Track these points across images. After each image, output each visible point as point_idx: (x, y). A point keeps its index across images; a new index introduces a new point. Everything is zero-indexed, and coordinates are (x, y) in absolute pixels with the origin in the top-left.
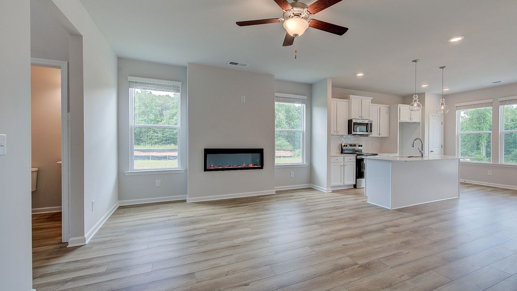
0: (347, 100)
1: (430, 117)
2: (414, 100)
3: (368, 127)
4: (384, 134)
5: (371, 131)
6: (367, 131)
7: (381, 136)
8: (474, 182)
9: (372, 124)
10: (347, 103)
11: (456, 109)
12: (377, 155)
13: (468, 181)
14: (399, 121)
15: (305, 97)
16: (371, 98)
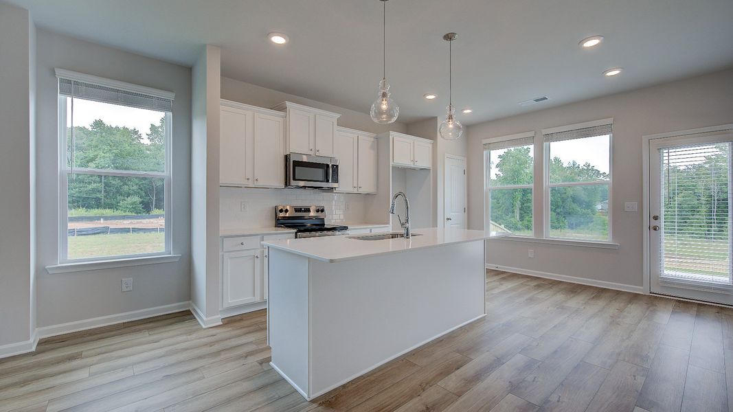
0: (281, 113)
1: (446, 160)
2: (380, 94)
3: (329, 171)
4: (367, 187)
5: (336, 181)
6: (328, 181)
7: (360, 191)
8: (511, 269)
9: (337, 166)
10: (281, 120)
11: (485, 149)
12: (346, 228)
13: (501, 268)
14: (391, 163)
15: (170, 96)
16: (338, 116)
